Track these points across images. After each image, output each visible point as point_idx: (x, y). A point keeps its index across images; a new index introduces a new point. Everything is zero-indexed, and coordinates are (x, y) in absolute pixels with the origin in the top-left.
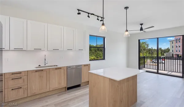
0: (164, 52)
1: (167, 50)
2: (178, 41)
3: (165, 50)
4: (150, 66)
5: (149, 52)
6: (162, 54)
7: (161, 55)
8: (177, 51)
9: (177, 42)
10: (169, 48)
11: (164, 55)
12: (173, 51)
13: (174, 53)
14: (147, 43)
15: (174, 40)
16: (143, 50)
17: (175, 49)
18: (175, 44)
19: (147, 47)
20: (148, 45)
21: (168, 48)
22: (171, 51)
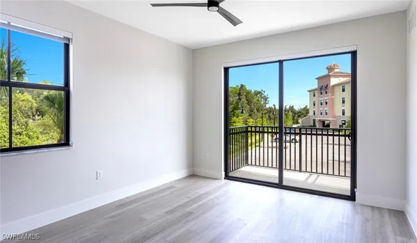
0: (299, 116)
1: (304, 112)
2: (324, 92)
3: (300, 112)
4: (270, 150)
5: (269, 117)
6: (295, 121)
7: (294, 123)
8: (321, 114)
9: (321, 93)
10: (308, 107)
11: (297, 123)
12: (314, 114)
13: (317, 119)
14: (265, 94)
15: (316, 90)
16: (255, 111)
17: (319, 109)
18: (319, 97)
19: (266, 103)
20: (266, 99)
21: (306, 107)
22: (311, 113)
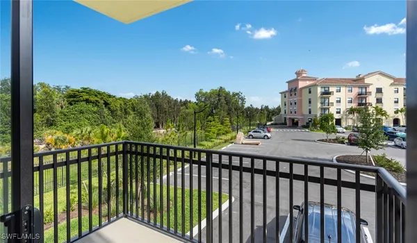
1: (277, 111)
2: (293, 94)
8: (291, 113)
9: (291, 95)
10: (280, 107)
11: (271, 120)
13: (288, 117)
15: (287, 92)
17: (289, 108)
18: (289, 98)
19: (243, 103)
20: (243, 99)
22: (282, 112)
